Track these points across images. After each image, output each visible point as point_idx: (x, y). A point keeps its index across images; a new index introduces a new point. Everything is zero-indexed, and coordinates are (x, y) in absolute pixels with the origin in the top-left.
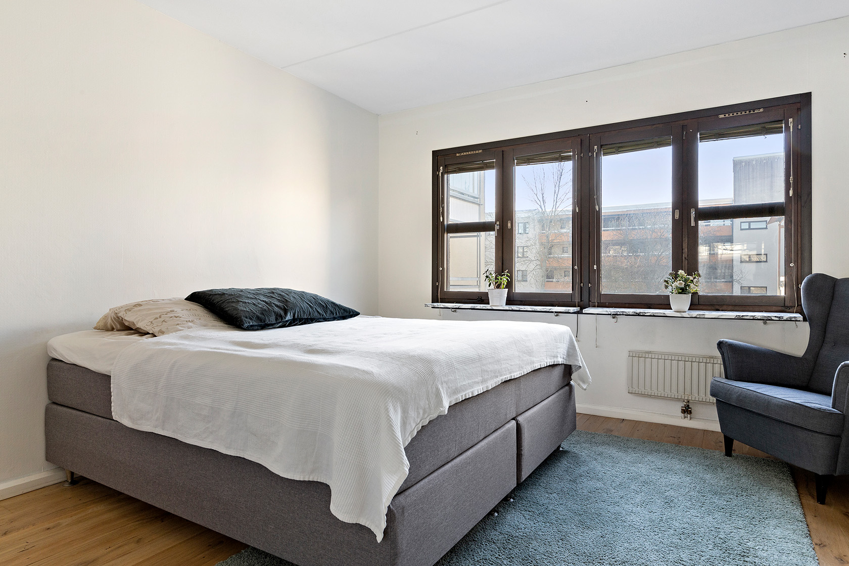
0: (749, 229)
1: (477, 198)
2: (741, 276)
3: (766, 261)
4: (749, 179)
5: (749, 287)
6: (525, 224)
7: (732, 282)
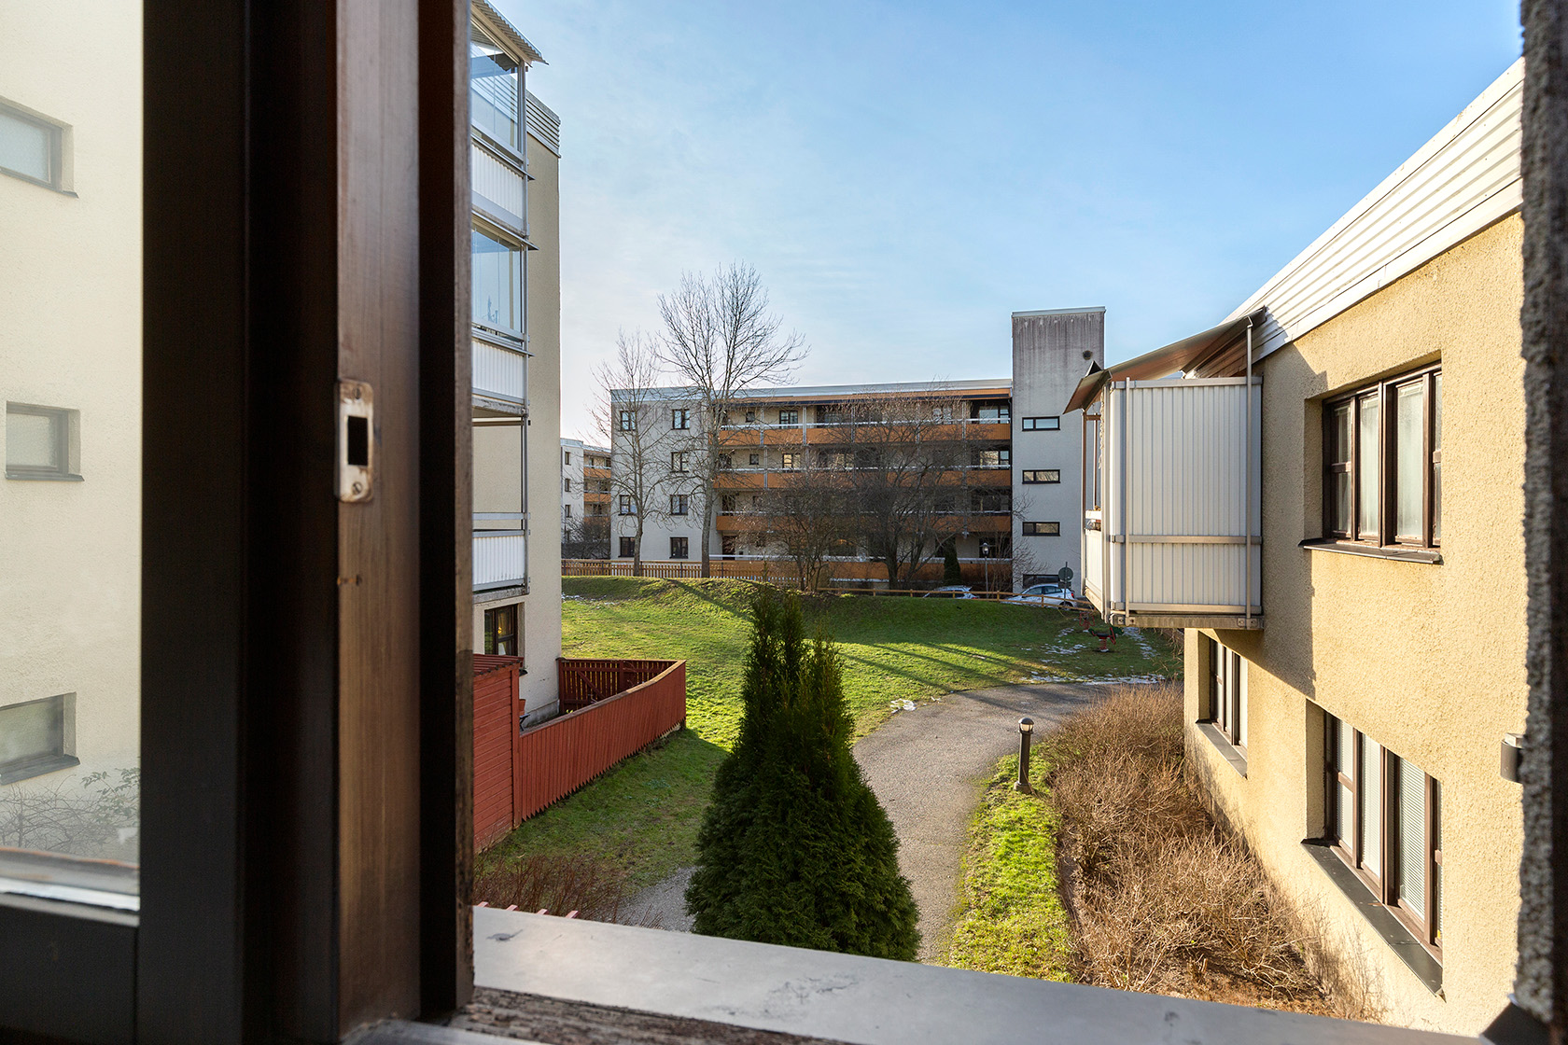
0: (1035, 429)
1: (521, 341)
2: (1023, 505)
3: (1058, 482)
4: (1034, 348)
5: (1035, 523)
6: (683, 411)
7: (1011, 515)
